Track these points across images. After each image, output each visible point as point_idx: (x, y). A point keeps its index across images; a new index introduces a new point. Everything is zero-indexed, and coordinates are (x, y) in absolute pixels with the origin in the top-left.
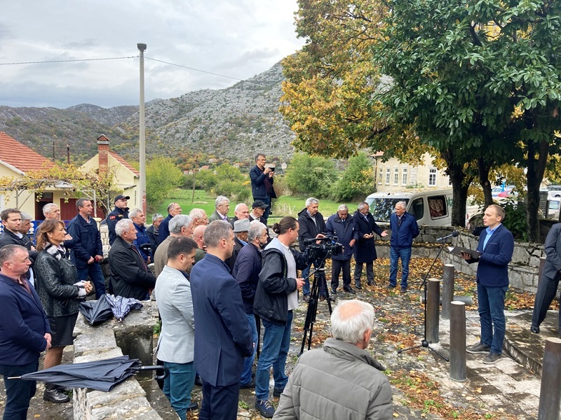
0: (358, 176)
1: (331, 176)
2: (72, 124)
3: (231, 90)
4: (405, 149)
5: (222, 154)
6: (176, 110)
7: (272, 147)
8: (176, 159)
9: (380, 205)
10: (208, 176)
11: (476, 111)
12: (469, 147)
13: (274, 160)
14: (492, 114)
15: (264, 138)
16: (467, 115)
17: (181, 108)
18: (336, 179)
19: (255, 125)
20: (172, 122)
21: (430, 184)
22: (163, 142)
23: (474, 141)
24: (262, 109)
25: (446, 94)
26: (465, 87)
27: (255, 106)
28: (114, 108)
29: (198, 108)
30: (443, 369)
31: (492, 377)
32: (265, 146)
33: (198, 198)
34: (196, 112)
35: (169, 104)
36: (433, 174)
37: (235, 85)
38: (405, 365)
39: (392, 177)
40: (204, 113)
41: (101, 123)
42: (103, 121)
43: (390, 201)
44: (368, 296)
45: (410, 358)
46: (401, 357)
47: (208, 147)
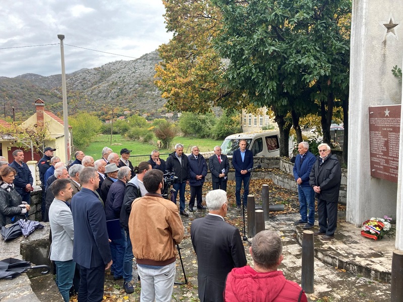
0: (229, 121)
1: (211, 121)
2: (20, 89)
3: (139, 61)
5: (133, 107)
6: (99, 76)
8: (100, 112)
10: (122, 124)
11: (278, 83)
16: (272, 85)
17: (102, 75)
18: (215, 124)
20: (95, 85)
22: (89, 100)
25: (258, 73)
26: (269, 68)
28: (52, 76)
29: (115, 74)
33: (115, 141)
34: (114, 78)
35: (94, 72)
37: (141, 57)
39: (253, 121)
40: (120, 78)
41: (42, 87)
47: (123, 103)
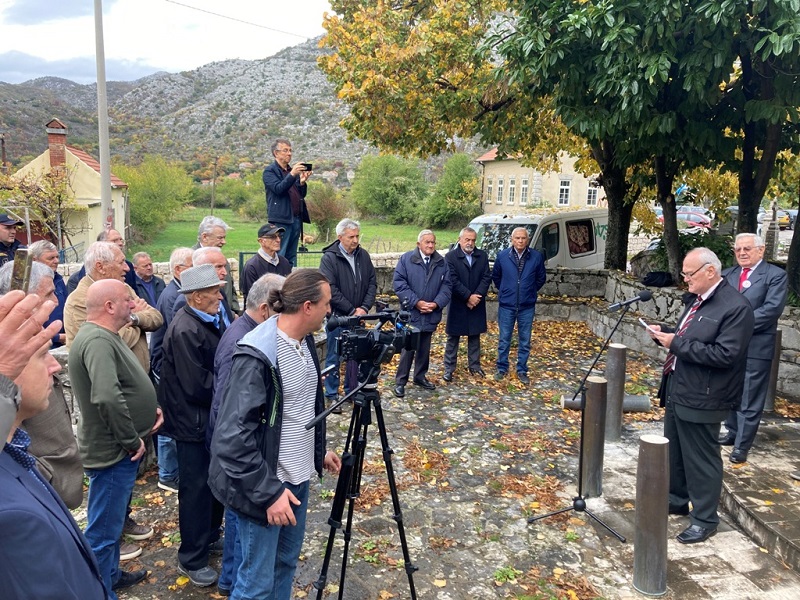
0: (456, 191)
1: (417, 189)
2: (31, 108)
3: (273, 61)
4: (535, 140)
5: (259, 156)
6: (191, 89)
7: (333, 146)
8: (191, 163)
9: (491, 234)
10: (235, 187)
11: (675, 61)
12: (650, 132)
13: (335, 165)
14: (702, 69)
15: (322, 133)
16: (657, 68)
17: (198, 87)
18: (426, 195)
19: (308, 114)
20: (183, 107)
21: (561, 202)
22: (170, 137)
23: (660, 123)
24: (318, 91)
25: (623, 27)
26: (659, 12)
27: (307, 85)
29: (223, 87)
30: (618, 563)
31: (714, 583)
32: (323, 144)
34: (220, 93)
35: (180, 80)
36: (565, 187)
37: (278, 54)
38: (543, 553)
39: (507, 192)
40: (233, 94)
41: (76, 106)
42: (78, 104)
43: (506, 228)
44: (470, 394)
45: (552, 534)
46: (533, 532)
47: (238, 145)
